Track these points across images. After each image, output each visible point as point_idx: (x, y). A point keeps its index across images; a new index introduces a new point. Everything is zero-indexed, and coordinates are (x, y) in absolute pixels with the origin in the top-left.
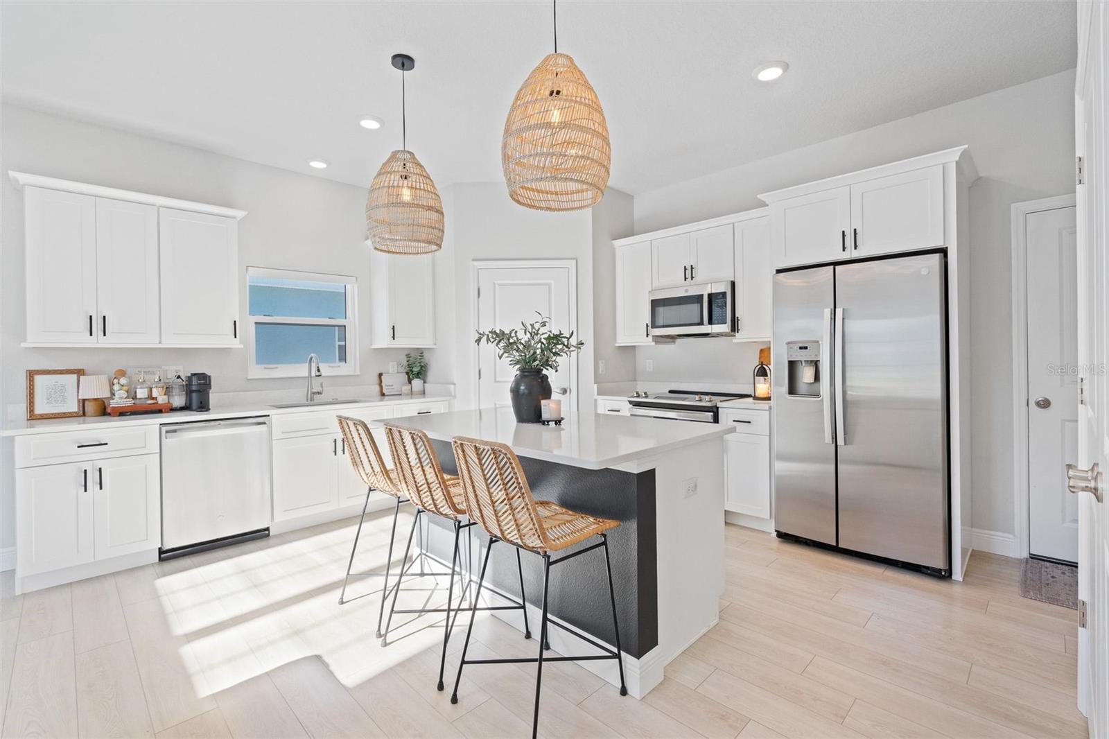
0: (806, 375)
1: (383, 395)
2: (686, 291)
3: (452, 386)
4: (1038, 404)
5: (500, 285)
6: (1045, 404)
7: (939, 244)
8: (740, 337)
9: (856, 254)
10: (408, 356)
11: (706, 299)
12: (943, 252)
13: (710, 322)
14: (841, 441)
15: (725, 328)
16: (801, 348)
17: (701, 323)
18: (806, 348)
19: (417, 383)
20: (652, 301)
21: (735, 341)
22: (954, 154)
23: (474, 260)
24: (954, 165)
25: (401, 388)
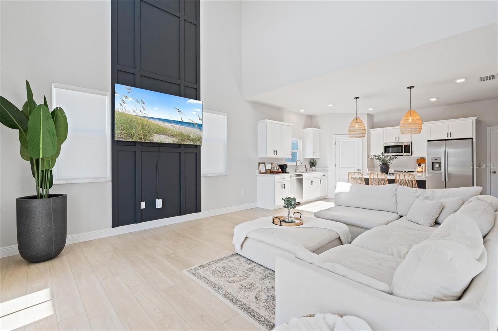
0: (437, 166)
1: (307, 171)
2: (397, 144)
3: (328, 169)
4: (493, 172)
5: (341, 141)
6: (495, 172)
7: (472, 137)
8: (413, 156)
9: (450, 138)
10: (310, 160)
11: (403, 146)
12: (472, 139)
13: (405, 152)
14: (447, 180)
15: (410, 154)
16: (436, 159)
17: (402, 152)
18: (437, 159)
19: (313, 168)
20: (385, 146)
21: (411, 157)
22: (475, 118)
23: (334, 134)
24: (475, 120)
25: (310, 169)
